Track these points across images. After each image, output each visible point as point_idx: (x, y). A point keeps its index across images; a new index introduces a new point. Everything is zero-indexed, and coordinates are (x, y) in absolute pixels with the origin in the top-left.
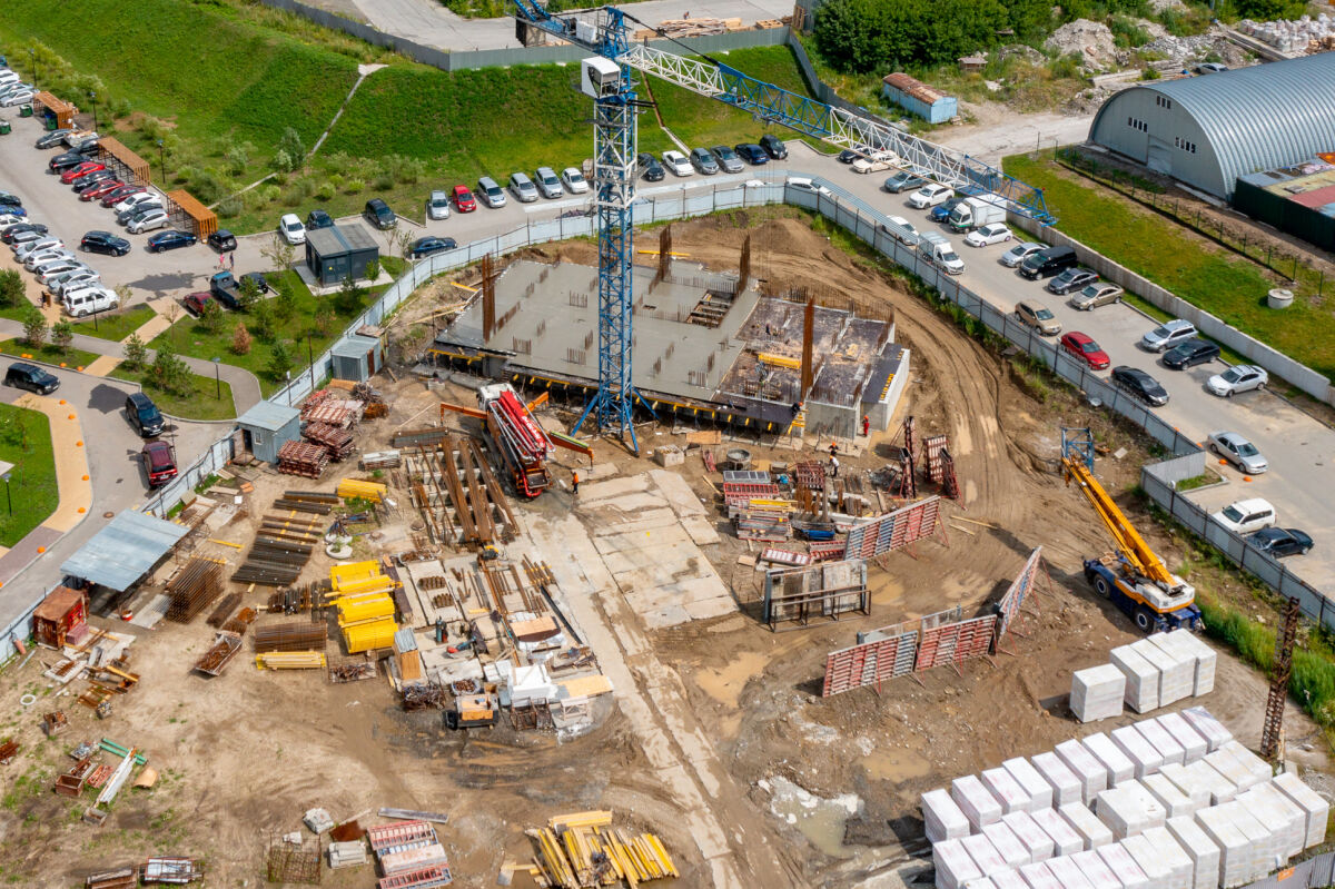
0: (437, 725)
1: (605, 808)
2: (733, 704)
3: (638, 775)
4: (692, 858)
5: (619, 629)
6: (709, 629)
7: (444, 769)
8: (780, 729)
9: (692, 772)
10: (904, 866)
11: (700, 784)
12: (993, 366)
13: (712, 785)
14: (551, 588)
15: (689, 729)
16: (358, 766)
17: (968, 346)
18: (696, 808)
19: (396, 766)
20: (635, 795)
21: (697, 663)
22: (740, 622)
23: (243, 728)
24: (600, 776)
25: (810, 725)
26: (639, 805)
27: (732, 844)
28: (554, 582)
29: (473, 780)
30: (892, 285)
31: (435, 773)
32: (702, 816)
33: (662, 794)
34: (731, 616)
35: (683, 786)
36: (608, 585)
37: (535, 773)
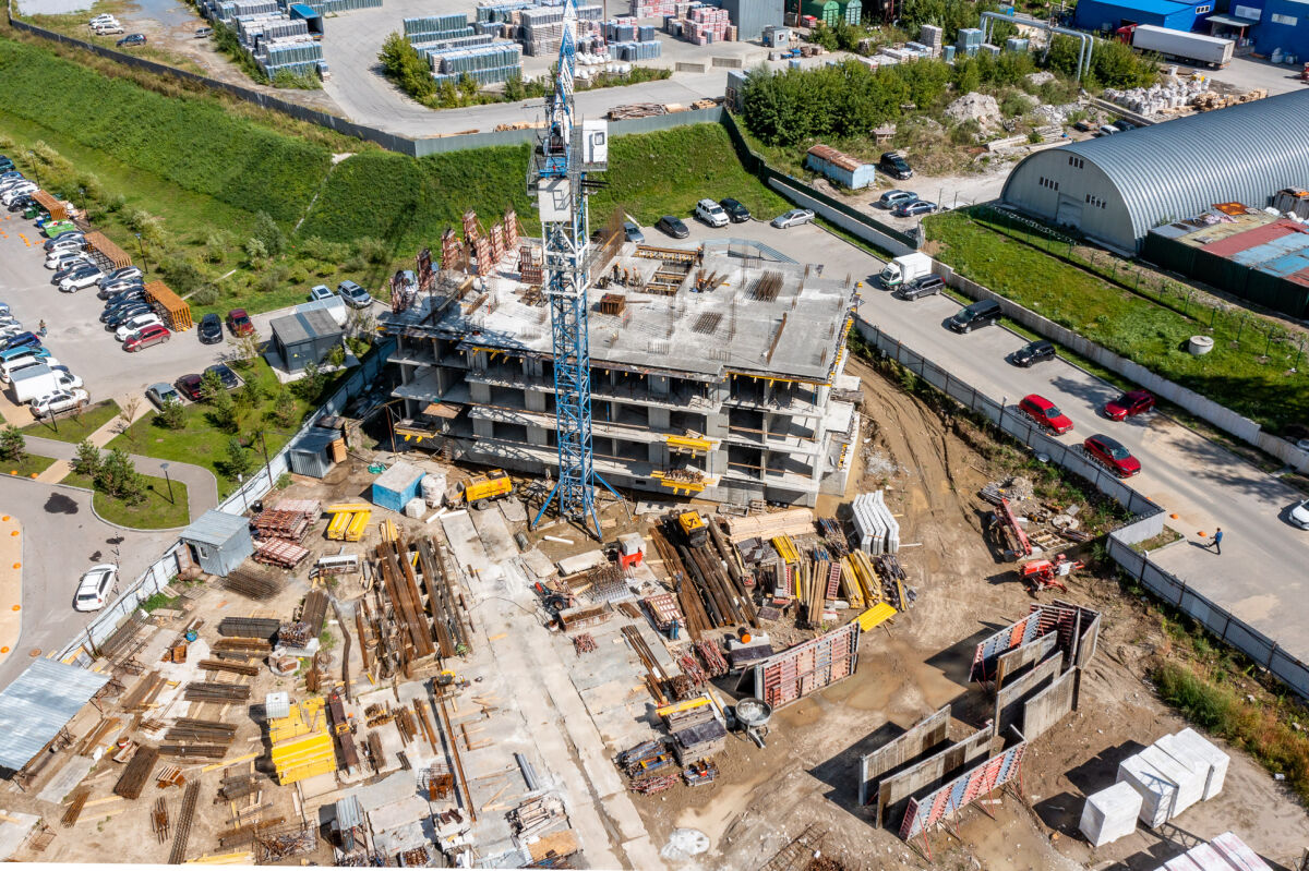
12: (938, 422)
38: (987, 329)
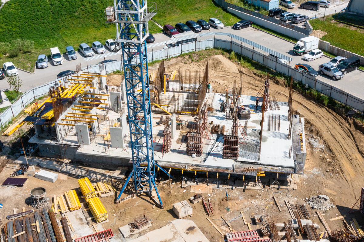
12: (343, 121)
17: (326, 111)
30: (277, 83)
38: (354, 72)
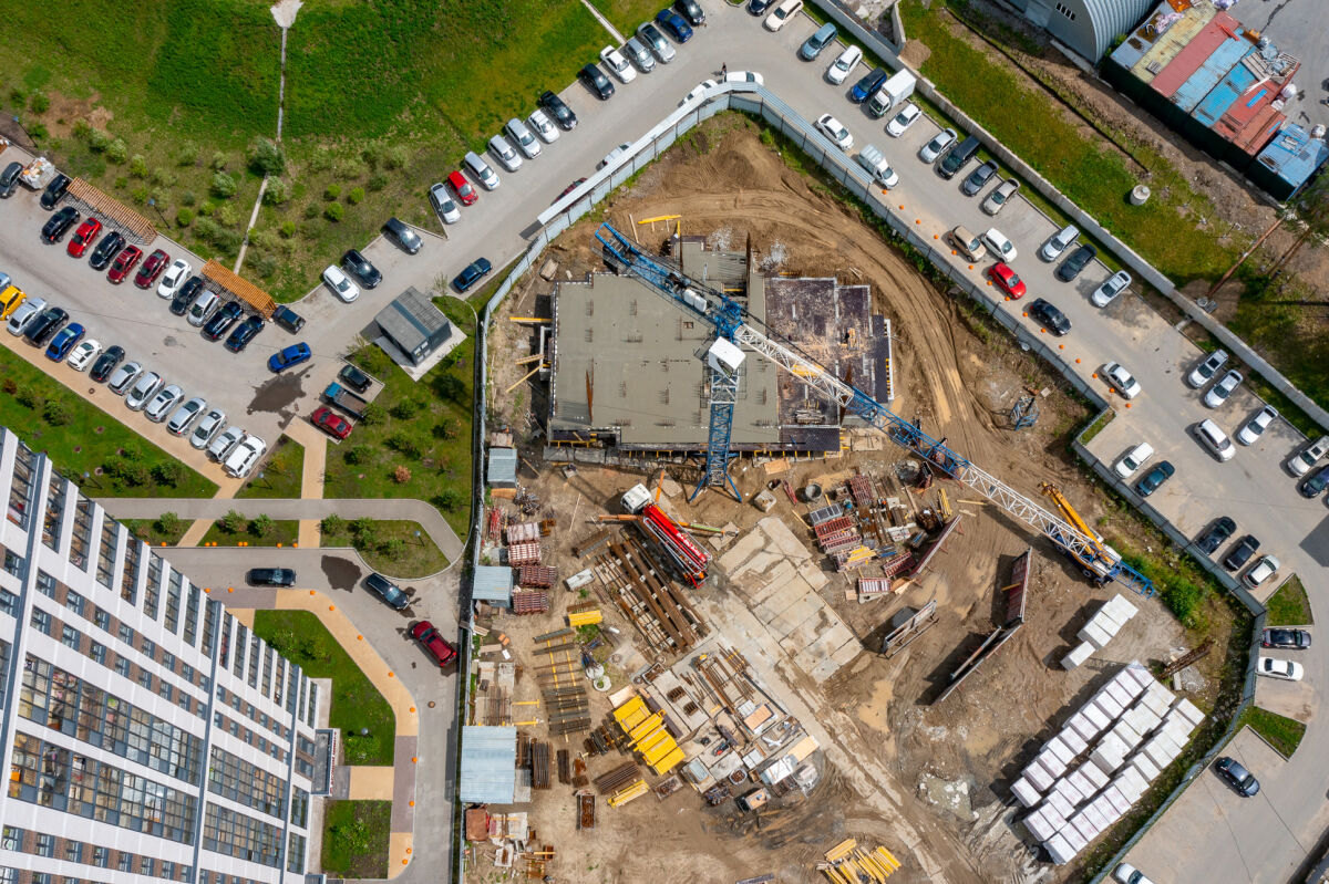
0: (735, 811)
1: (850, 836)
2: (886, 730)
3: (858, 807)
4: (904, 852)
5: (802, 692)
6: (853, 671)
7: (755, 840)
8: (917, 740)
9: (884, 793)
10: (1005, 814)
11: (890, 799)
12: (942, 304)
13: (897, 797)
14: (749, 671)
15: (871, 761)
16: (708, 857)
18: (895, 818)
19: (728, 849)
20: (862, 821)
21: (855, 702)
22: (867, 658)
23: (632, 857)
24: (838, 814)
25: (931, 729)
26: (865, 826)
27: (920, 834)
28: (747, 664)
29: (774, 843)
30: (847, 213)
31: (752, 846)
32: (900, 822)
33: (874, 815)
34: (861, 655)
35: (883, 806)
36: (780, 655)
37: (804, 824)
